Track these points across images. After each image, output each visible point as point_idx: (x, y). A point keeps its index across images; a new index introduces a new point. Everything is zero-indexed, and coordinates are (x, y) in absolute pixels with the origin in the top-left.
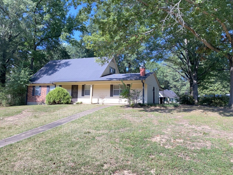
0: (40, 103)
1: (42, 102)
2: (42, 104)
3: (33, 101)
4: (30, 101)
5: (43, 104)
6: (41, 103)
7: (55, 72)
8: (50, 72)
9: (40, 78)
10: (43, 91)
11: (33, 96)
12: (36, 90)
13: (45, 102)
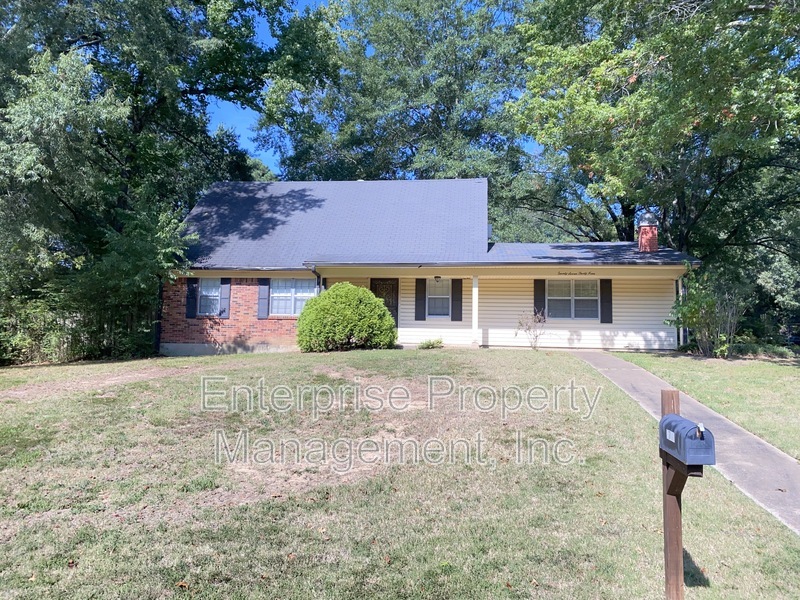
0: (224, 346)
1: (235, 342)
2: (235, 351)
3: (188, 339)
4: (174, 338)
5: (239, 350)
6: (229, 347)
7: (273, 229)
8: (247, 225)
9: (218, 249)
10: (239, 301)
11: (189, 320)
12: (204, 293)
13: (250, 343)
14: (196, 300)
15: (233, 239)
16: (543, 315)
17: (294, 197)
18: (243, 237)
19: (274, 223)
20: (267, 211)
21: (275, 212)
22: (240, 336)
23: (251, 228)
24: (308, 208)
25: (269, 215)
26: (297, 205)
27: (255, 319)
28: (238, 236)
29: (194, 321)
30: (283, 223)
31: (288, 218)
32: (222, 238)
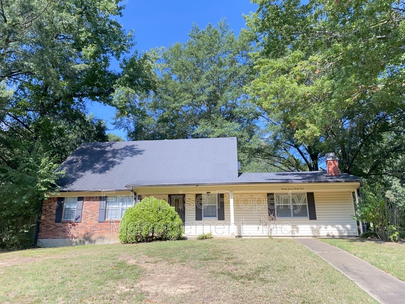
0: (77, 240)
1: (84, 237)
2: (84, 243)
3: (55, 235)
4: (46, 236)
5: (87, 243)
6: (80, 241)
7: (113, 167)
8: (98, 166)
9: (78, 179)
10: (88, 211)
11: (57, 224)
12: (67, 207)
13: (93, 238)
14: (62, 211)
15: (88, 173)
16: (274, 215)
17: (127, 149)
18: (94, 172)
19: (113, 164)
20: (110, 158)
21: (114, 158)
22: (88, 233)
23: (100, 167)
24: (134, 155)
25: (111, 160)
26: (128, 154)
27: (97, 222)
28: (91, 172)
29: (60, 224)
30: (119, 164)
31: (122, 161)
32: (81, 173)
